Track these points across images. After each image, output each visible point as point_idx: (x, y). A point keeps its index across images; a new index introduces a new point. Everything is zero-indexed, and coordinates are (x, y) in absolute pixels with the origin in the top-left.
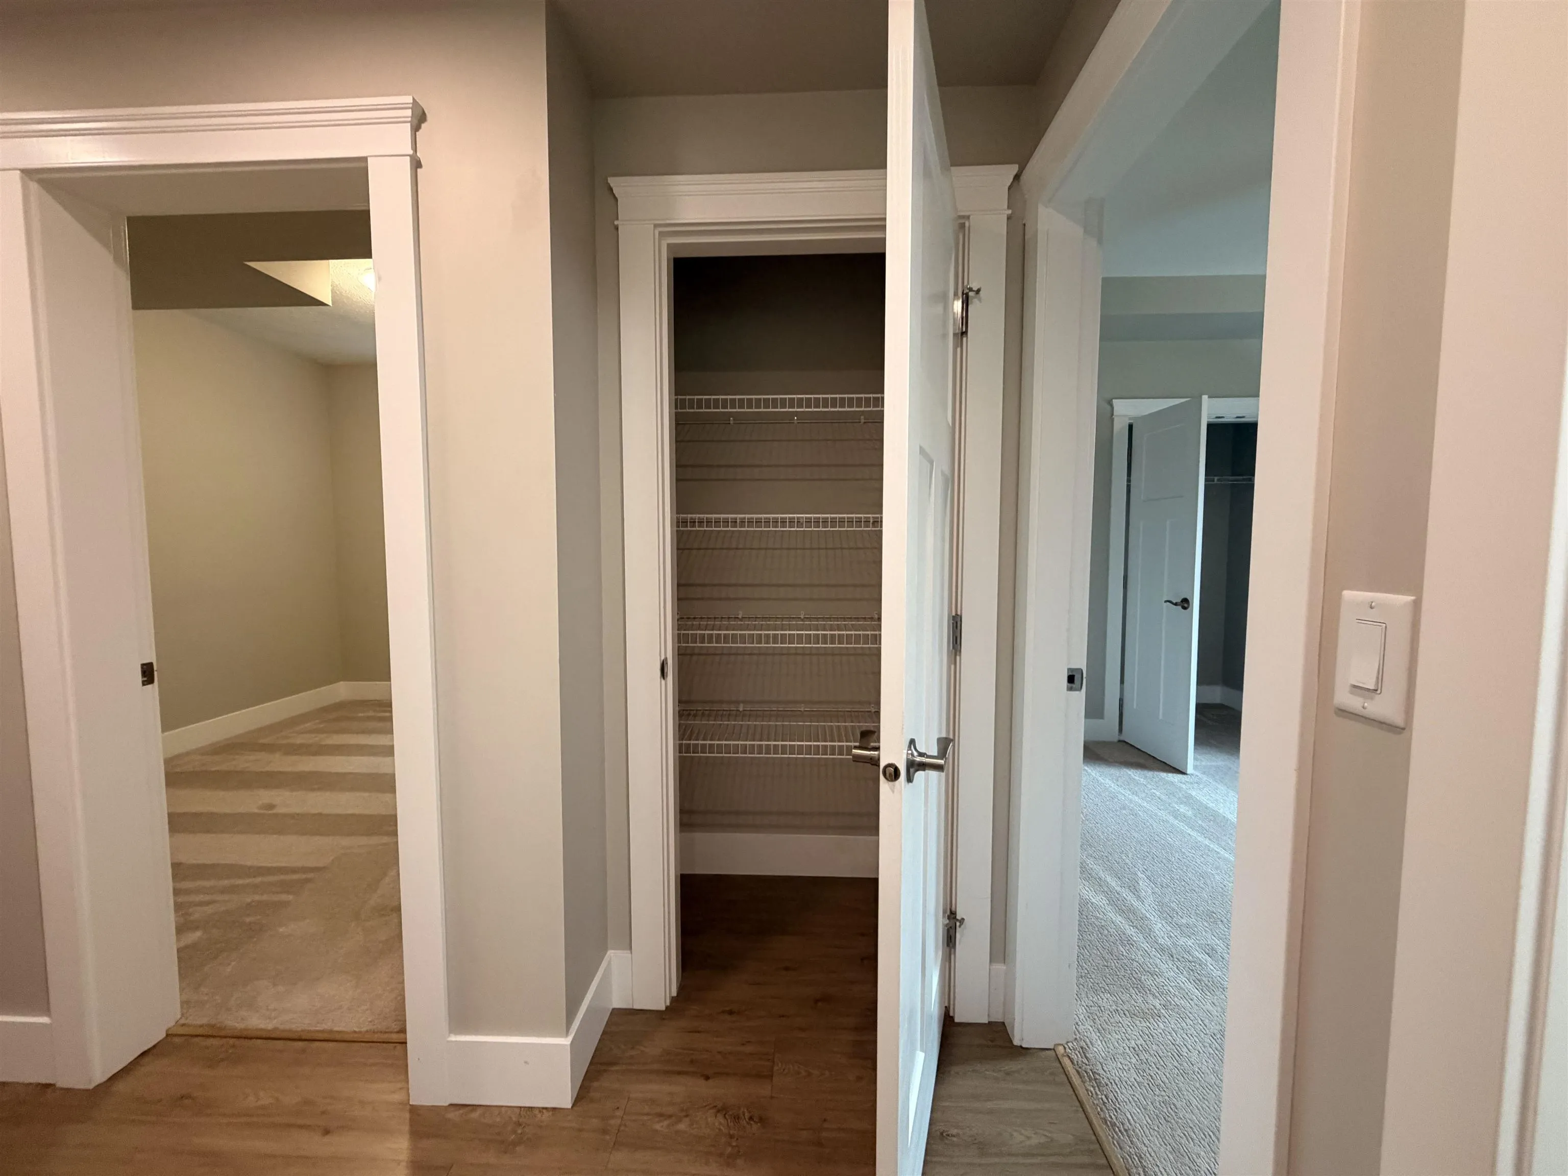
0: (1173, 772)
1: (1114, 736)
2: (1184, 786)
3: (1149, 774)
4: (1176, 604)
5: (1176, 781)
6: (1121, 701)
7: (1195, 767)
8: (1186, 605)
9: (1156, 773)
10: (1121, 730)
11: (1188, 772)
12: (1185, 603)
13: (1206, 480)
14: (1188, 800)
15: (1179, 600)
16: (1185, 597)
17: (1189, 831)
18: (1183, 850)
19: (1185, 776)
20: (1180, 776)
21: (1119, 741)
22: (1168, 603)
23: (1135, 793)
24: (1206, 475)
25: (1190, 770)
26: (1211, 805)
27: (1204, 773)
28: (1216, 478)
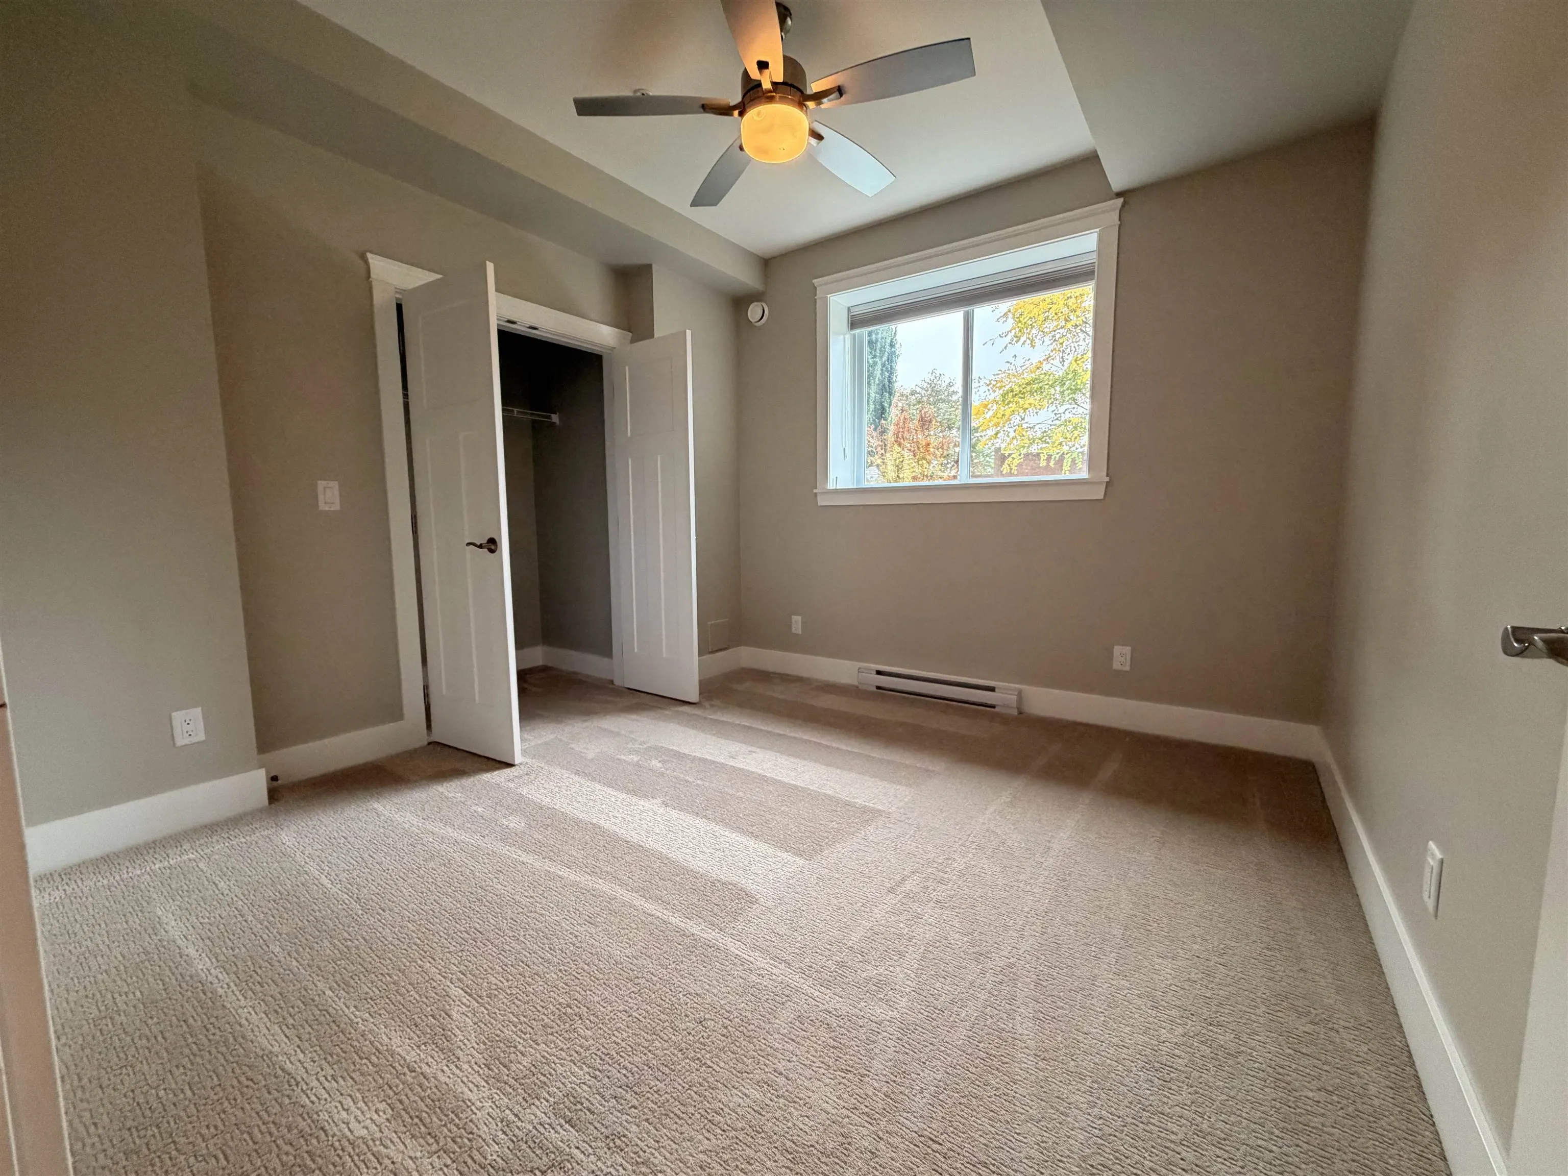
0: (498, 769)
1: (421, 738)
2: (512, 785)
3: (468, 782)
4: (480, 546)
5: (503, 780)
6: (426, 688)
7: (524, 752)
8: (493, 547)
9: (478, 777)
10: (429, 726)
11: (516, 763)
12: (492, 545)
13: (503, 410)
14: (521, 805)
15: (484, 541)
16: (492, 536)
17: (524, 858)
18: (517, 898)
19: (513, 769)
20: (507, 771)
21: (429, 744)
22: (471, 546)
23: (447, 822)
24: (503, 404)
25: (518, 759)
26: (546, 801)
27: (534, 757)
28: (515, 410)
